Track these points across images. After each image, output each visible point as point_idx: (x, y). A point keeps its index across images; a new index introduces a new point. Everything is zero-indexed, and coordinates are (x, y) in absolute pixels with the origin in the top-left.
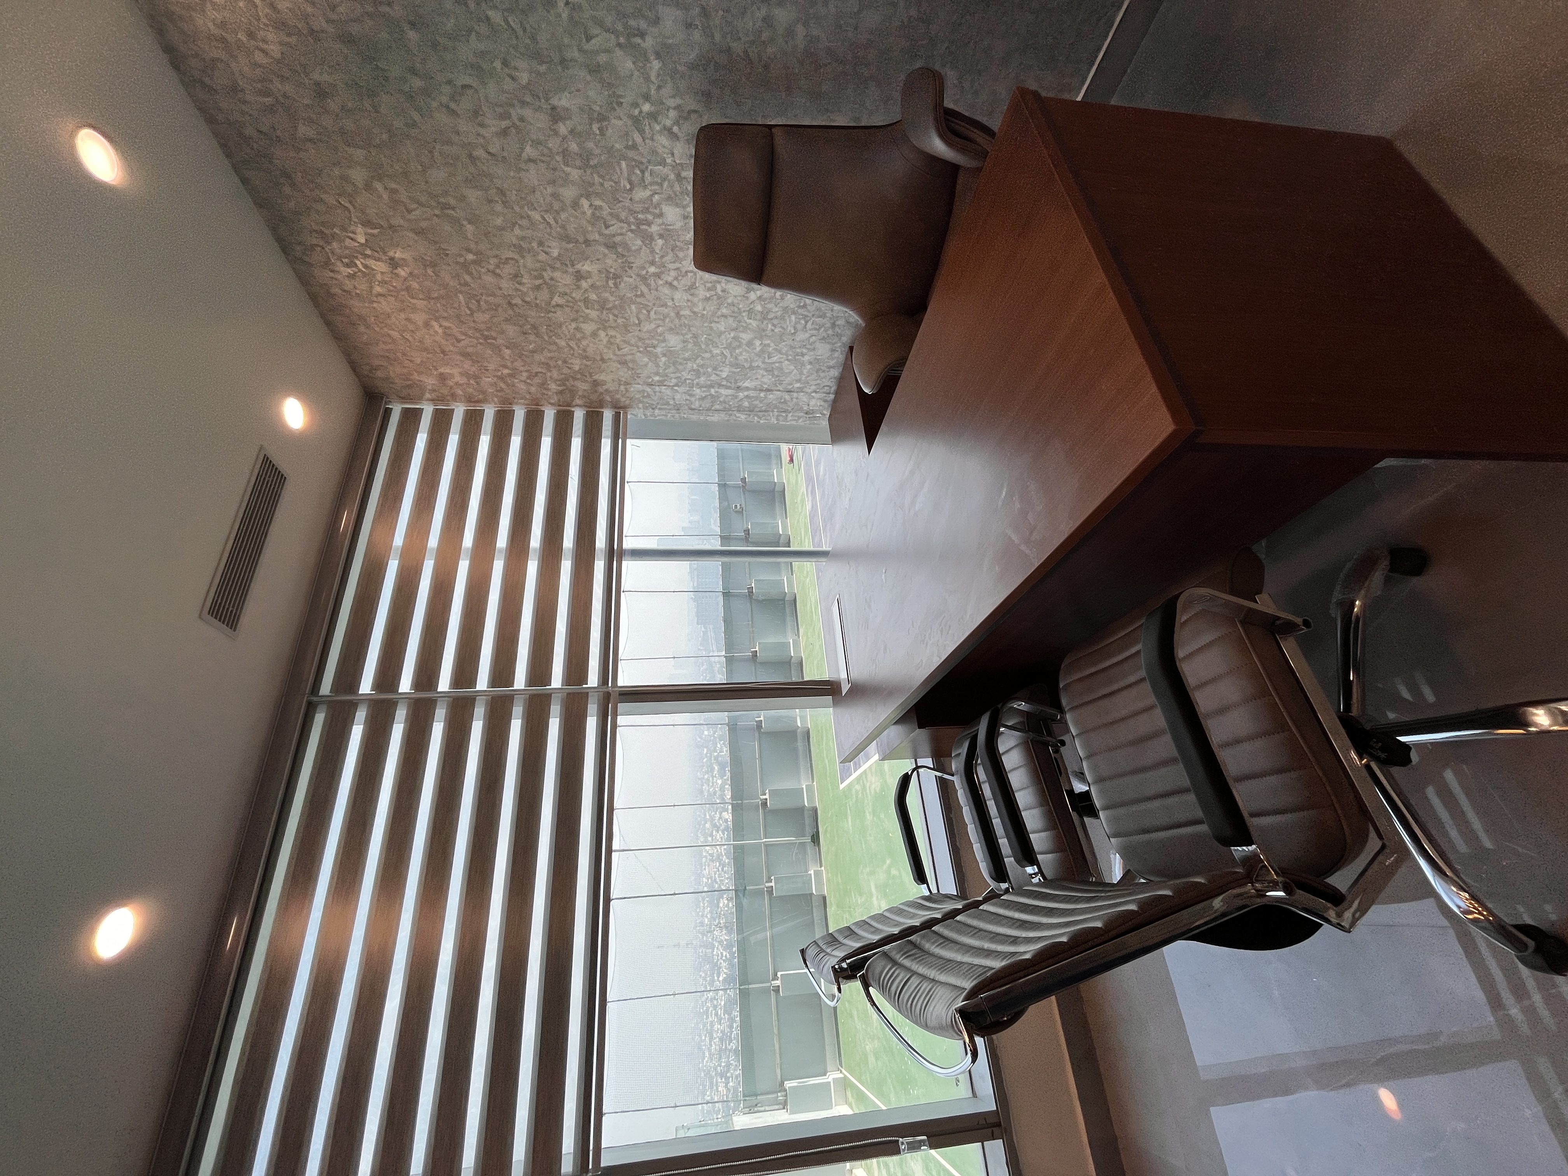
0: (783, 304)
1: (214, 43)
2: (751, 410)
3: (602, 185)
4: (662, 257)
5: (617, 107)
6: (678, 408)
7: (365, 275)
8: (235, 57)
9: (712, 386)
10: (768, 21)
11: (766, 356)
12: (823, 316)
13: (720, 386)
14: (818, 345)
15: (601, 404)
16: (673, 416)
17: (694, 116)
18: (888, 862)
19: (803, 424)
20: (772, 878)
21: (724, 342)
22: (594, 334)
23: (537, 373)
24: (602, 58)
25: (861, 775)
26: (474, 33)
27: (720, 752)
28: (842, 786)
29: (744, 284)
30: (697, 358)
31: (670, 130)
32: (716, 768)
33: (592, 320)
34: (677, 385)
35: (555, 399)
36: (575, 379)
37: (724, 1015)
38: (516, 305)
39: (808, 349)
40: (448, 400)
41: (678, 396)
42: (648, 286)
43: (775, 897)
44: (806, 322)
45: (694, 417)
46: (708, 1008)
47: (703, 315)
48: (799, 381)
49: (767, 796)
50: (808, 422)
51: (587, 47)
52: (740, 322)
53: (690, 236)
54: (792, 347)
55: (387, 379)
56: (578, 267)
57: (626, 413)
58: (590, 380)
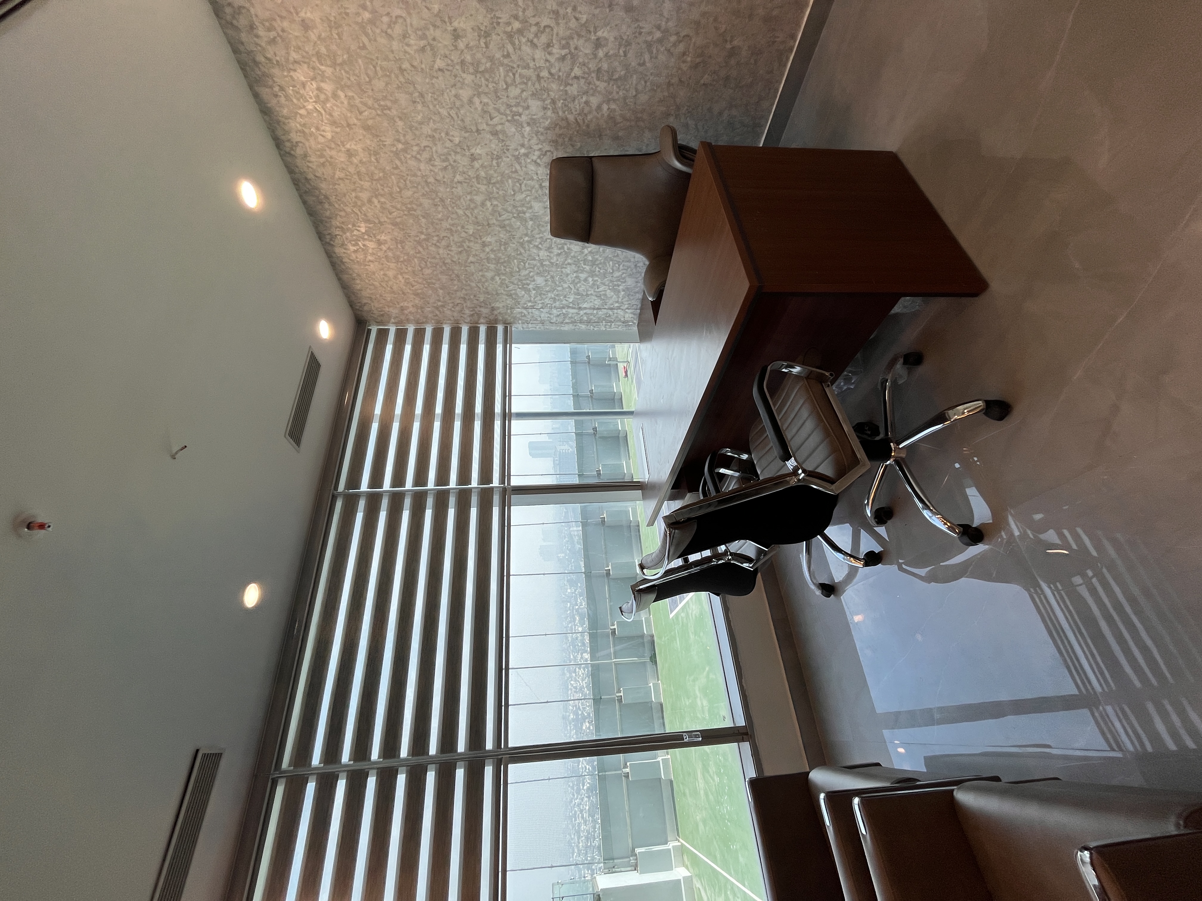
0: (606, 255)
1: (298, 134)
2: (589, 322)
3: (498, 193)
4: (532, 231)
5: (506, 151)
6: (542, 322)
7: (363, 250)
8: (308, 140)
9: (563, 308)
10: (587, 103)
11: (596, 287)
12: (629, 261)
13: (569, 307)
14: (627, 279)
15: (496, 321)
16: (540, 328)
17: (548, 153)
18: (707, 669)
19: (621, 330)
20: (621, 689)
21: (570, 279)
22: (493, 279)
23: (458, 304)
24: (499, 128)
25: (685, 605)
26: (431, 121)
27: (580, 606)
28: (671, 616)
29: (580, 243)
30: (554, 290)
31: (535, 162)
32: (577, 618)
33: (491, 270)
34: (542, 308)
35: (468, 320)
36: (481, 307)
37: (589, 818)
38: (447, 263)
39: (622, 282)
40: (405, 323)
41: (542, 315)
42: (524, 248)
43: (623, 704)
44: (619, 265)
45: (553, 328)
46: (576, 812)
47: (557, 264)
48: (617, 302)
49: (615, 627)
50: (625, 328)
51: (491, 123)
52: (579, 267)
53: (548, 218)
54: (611, 281)
55: (370, 311)
56: (484, 239)
57: (511, 327)
58: (489, 307)
